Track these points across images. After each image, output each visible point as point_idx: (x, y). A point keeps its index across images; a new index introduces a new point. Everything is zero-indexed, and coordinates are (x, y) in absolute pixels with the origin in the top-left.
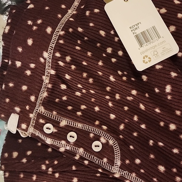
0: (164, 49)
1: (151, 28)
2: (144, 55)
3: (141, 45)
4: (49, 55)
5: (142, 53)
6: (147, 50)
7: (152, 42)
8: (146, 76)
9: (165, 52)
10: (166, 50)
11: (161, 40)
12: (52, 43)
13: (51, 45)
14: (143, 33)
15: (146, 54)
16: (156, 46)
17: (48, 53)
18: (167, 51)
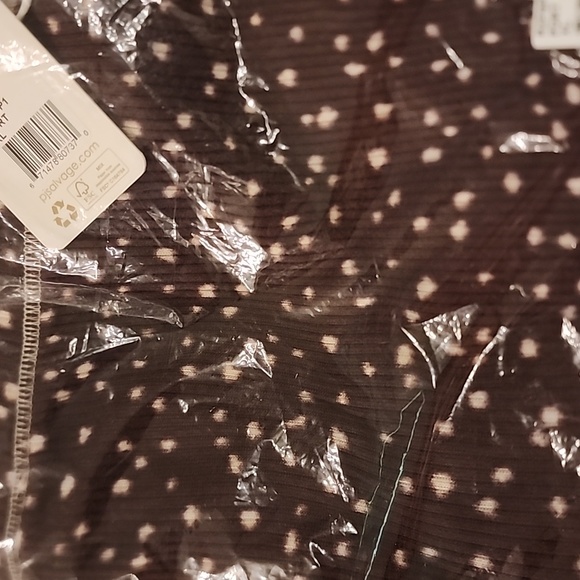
0: (102, 171)
1: (41, 110)
2: (51, 202)
3: (32, 171)
4: (24, 388)
5: (43, 197)
6: (55, 185)
7: (62, 156)
8: (335, 335)
9: (107, 180)
10: (109, 172)
11: (83, 143)
12: (26, 352)
13: (25, 357)
14: (24, 132)
15: (55, 198)
16: (74, 166)
17: (20, 382)
18: (112, 175)
